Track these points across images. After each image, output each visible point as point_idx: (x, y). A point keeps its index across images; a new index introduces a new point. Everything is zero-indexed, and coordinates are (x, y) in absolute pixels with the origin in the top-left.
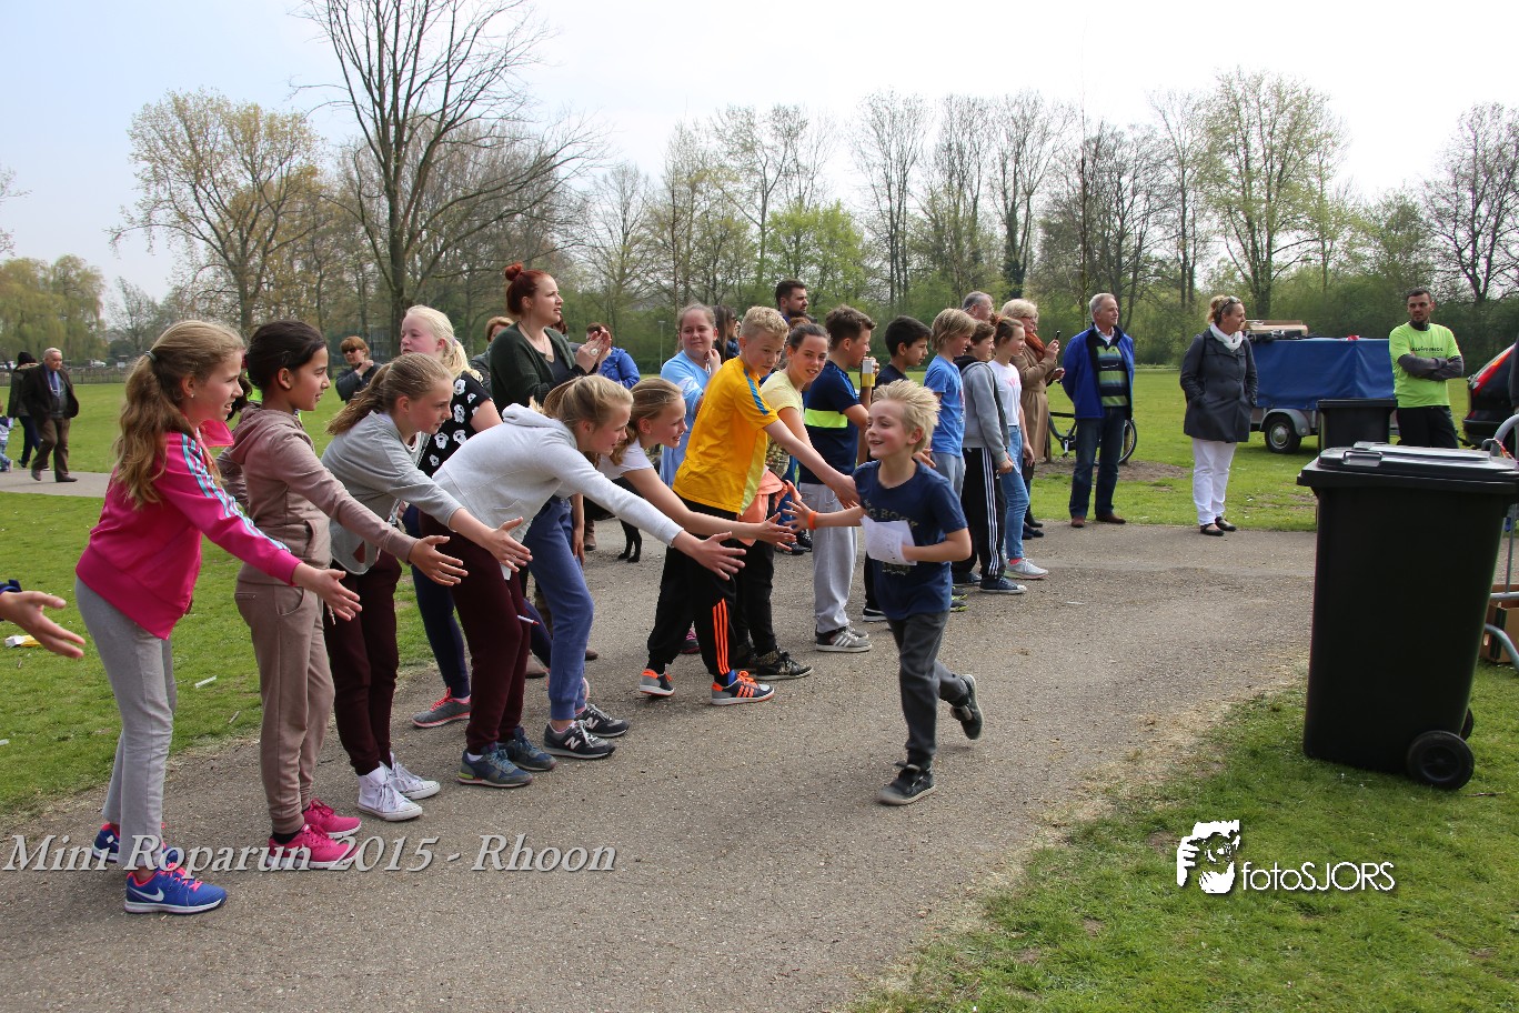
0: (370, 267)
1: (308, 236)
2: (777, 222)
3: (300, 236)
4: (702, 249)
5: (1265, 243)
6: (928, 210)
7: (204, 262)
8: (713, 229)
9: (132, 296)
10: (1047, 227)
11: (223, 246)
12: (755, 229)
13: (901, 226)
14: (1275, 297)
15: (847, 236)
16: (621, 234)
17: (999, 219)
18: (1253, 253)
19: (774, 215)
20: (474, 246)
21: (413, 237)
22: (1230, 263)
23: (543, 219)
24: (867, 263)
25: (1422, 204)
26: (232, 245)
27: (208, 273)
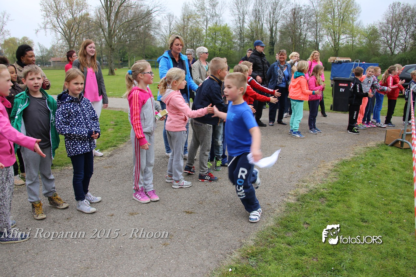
0: (103, 40)
1: (87, 31)
2: (210, 29)
3: (85, 32)
4: (190, 36)
5: (338, 38)
6: (250, 27)
7: (60, 38)
8: (193, 31)
9: (41, 47)
10: (281, 32)
11: (65, 34)
12: (204, 31)
13: (242, 31)
14: (339, 52)
15: (229, 33)
16: (169, 32)
17: (268, 29)
18: (335, 40)
19: (209, 27)
20: (130, 35)
21: (114, 32)
22: (328, 43)
23: (148, 28)
24: (233, 40)
25: (379, 28)
26: (67, 34)
27: (61, 41)
